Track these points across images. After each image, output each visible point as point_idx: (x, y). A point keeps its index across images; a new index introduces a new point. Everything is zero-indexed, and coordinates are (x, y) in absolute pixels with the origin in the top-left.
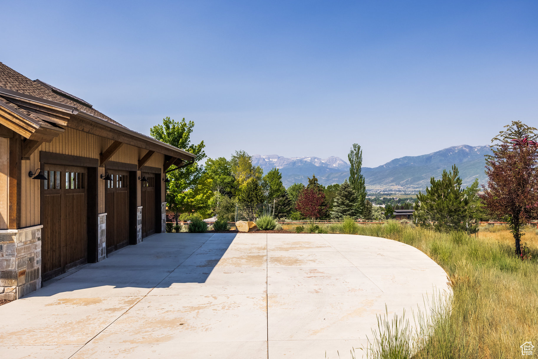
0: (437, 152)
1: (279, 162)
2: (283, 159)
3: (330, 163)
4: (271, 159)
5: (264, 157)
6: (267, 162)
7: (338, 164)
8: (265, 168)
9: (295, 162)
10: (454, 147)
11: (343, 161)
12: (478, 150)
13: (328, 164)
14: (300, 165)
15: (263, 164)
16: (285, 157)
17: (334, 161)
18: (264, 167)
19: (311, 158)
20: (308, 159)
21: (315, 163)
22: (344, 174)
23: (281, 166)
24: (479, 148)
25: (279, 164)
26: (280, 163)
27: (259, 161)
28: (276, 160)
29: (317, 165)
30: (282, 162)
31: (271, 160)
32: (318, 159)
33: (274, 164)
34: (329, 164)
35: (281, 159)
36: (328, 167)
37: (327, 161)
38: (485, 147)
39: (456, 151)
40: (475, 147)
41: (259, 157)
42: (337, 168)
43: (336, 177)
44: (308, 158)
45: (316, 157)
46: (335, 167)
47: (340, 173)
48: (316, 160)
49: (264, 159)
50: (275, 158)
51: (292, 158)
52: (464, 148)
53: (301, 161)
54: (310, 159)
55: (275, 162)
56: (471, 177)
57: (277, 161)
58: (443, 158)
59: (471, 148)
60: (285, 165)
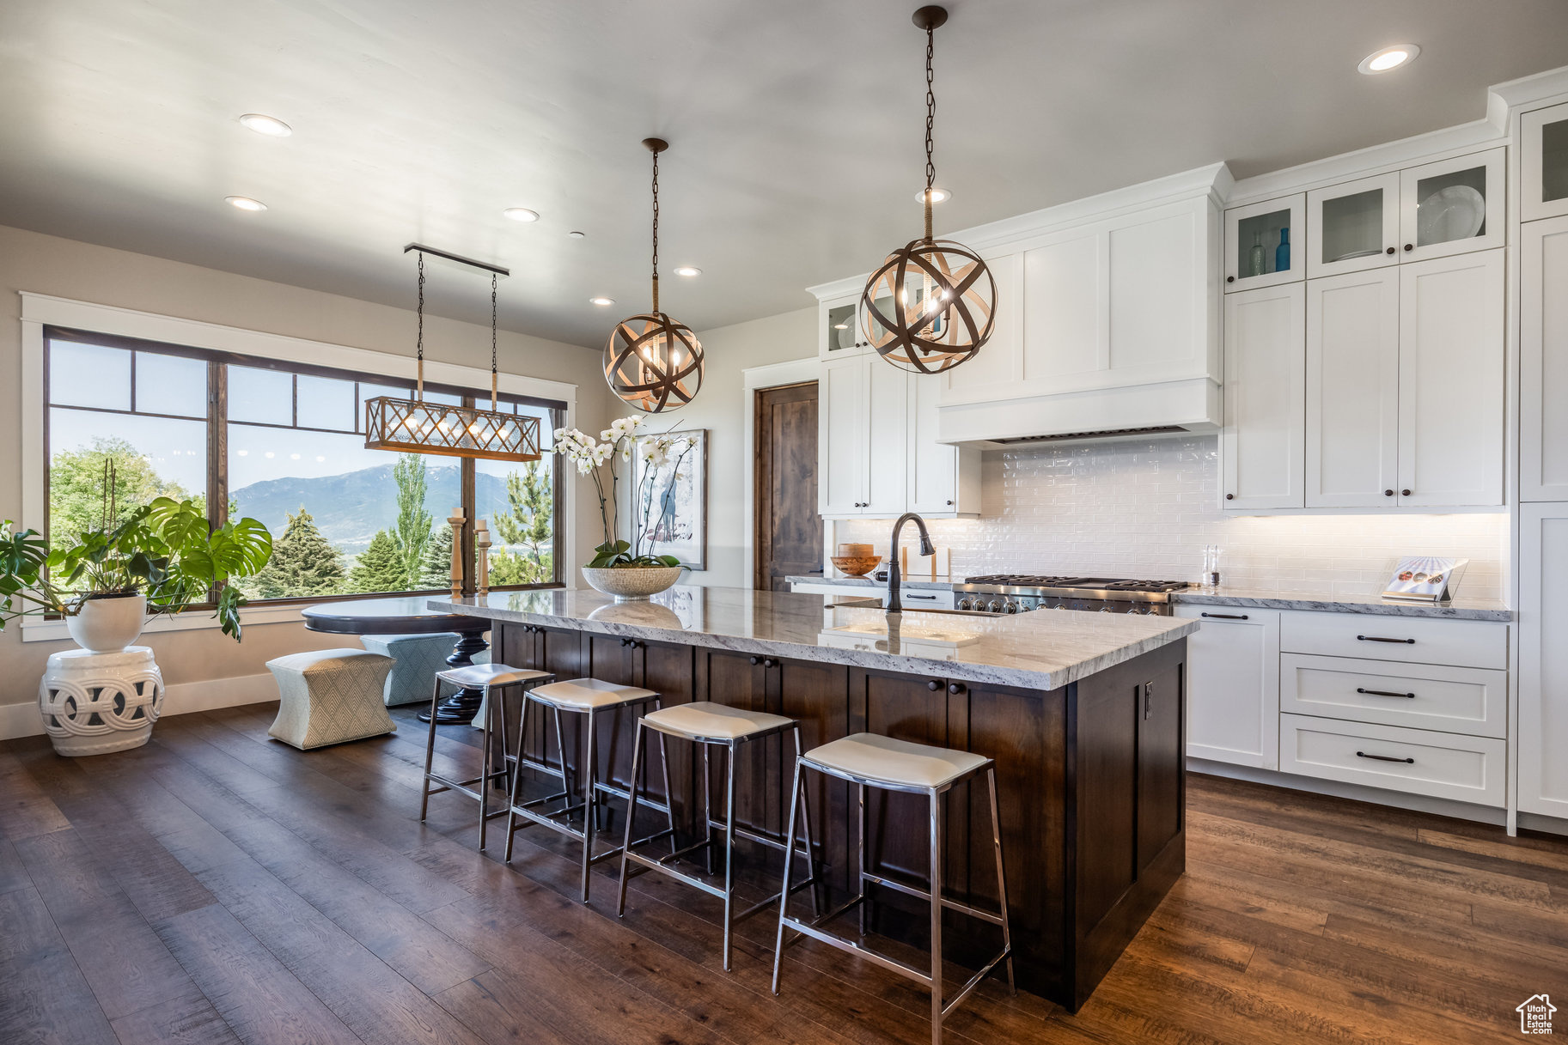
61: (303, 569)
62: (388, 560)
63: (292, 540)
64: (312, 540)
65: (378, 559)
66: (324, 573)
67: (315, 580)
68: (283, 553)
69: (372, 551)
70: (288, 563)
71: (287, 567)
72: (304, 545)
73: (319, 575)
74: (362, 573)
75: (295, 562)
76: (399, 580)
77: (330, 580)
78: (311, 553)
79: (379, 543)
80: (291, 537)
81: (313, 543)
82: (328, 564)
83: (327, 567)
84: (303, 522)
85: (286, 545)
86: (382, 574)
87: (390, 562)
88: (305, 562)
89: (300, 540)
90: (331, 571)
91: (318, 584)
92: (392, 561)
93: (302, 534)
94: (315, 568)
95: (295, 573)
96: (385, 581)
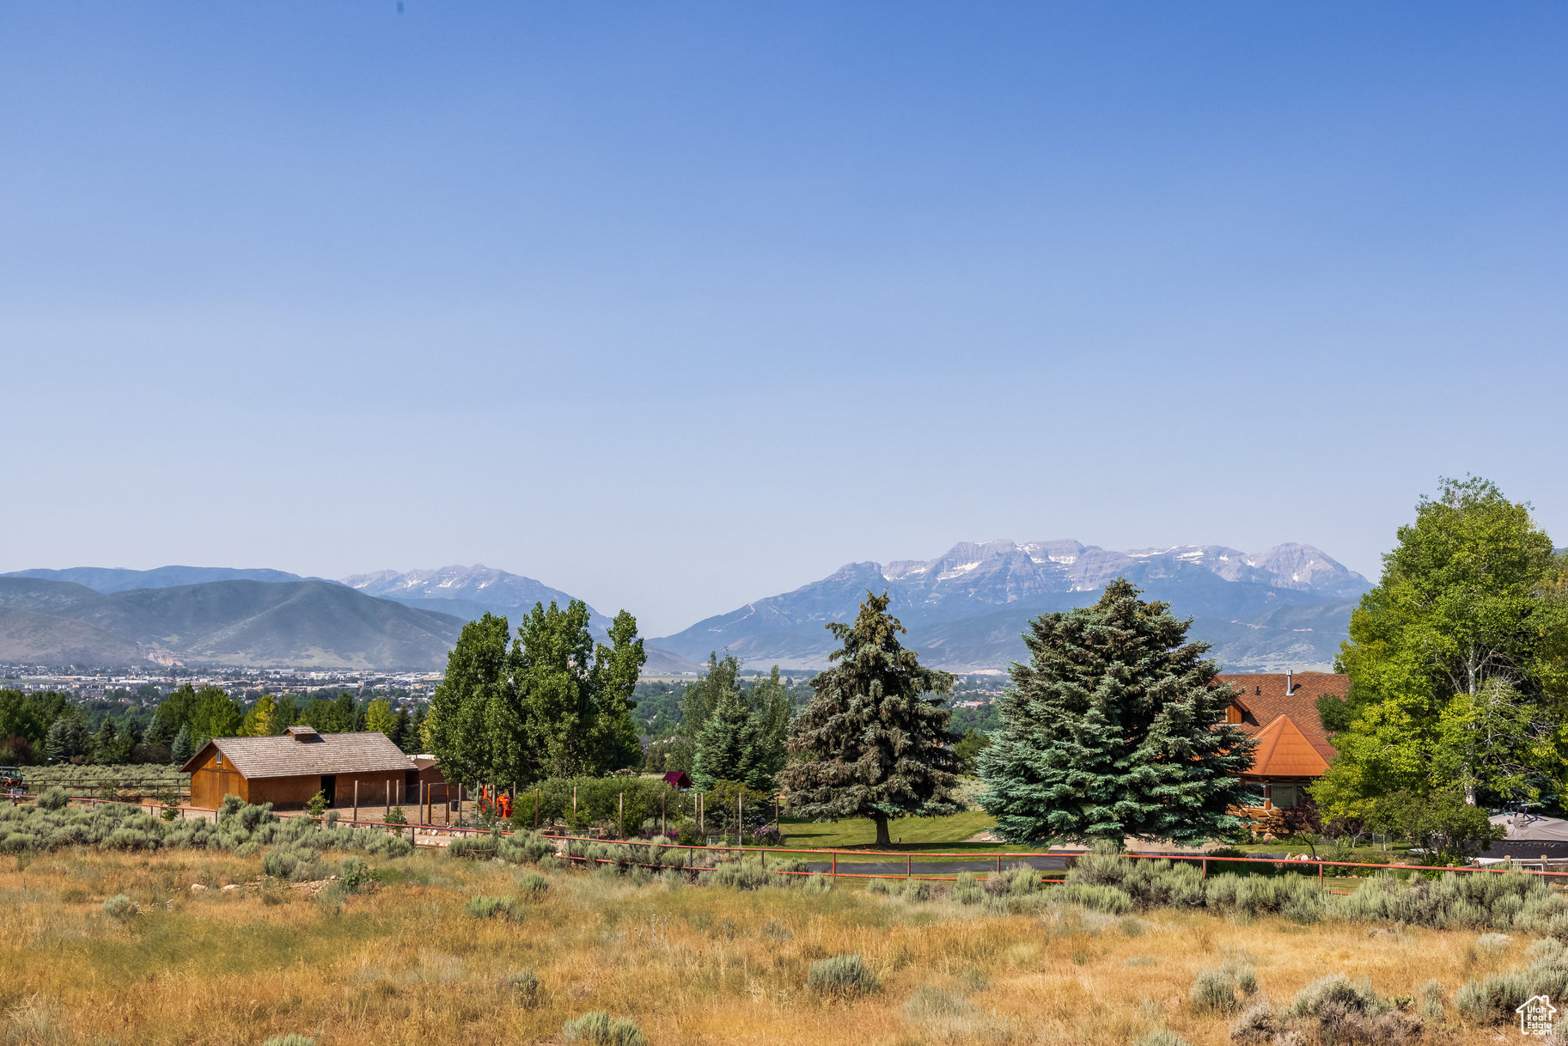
1: (1084, 567)
2: (1097, 555)
3: (1278, 568)
4: (1056, 554)
5: (1027, 549)
6: (1039, 566)
7: (1313, 571)
8: (1029, 589)
9: (1146, 565)
11: (1330, 561)
13: (1272, 575)
14: (1161, 576)
15: (1024, 573)
16: (1107, 548)
17: (1296, 562)
18: (1026, 584)
19: (1206, 552)
20: (1192, 554)
21: (1219, 569)
22: (1336, 611)
23: (1091, 580)
25: (1082, 574)
26: (1086, 570)
27: (1007, 563)
28: (1071, 560)
29: (1229, 576)
30: (1095, 566)
31: (1053, 559)
32: (1231, 554)
33: (1063, 572)
34: (1275, 571)
35: (1091, 556)
36: (1274, 585)
37: (1268, 561)
41: (1008, 549)
42: (1306, 589)
43: (1306, 623)
44: (1195, 550)
45: (1225, 549)
46: (1300, 584)
47: (1321, 609)
48: (1224, 558)
49: (1027, 557)
50: (1069, 552)
51: (1132, 551)
53: (1166, 561)
54: (1200, 553)
55: (1066, 565)
57: (1074, 565)
60: (1104, 577)
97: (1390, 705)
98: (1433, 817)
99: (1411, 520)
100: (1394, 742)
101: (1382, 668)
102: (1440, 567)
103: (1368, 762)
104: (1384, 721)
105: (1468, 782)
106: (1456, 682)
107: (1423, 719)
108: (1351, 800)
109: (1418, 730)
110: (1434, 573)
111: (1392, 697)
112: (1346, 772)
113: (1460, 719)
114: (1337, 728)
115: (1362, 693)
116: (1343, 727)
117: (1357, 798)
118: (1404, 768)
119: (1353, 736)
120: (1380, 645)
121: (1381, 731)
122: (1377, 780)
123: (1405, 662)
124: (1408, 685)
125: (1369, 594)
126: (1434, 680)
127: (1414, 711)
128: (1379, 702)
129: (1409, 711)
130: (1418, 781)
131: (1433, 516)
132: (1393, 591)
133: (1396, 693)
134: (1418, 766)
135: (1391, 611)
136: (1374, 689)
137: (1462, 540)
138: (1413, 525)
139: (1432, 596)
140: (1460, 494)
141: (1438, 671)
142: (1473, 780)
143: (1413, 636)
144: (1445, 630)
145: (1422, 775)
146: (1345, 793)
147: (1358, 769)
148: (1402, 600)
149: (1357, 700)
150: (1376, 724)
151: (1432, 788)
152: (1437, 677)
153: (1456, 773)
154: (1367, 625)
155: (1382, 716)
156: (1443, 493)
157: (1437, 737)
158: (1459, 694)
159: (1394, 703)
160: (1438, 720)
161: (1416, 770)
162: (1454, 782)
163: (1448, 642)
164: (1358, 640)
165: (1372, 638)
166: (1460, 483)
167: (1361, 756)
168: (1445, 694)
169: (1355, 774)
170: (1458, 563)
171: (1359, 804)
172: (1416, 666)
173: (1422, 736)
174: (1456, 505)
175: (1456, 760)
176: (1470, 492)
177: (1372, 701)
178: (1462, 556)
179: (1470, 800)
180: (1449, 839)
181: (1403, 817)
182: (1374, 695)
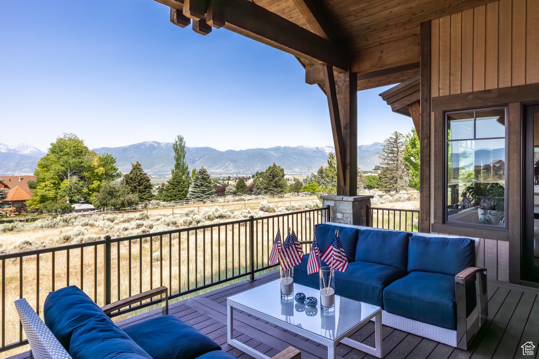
0: (132, 145)
7: (30, 151)
10: (146, 142)
11: (36, 148)
12: (164, 145)
13: (17, 151)
17: (25, 148)
24: (165, 144)
29: (3, 151)
32: (4, 145)
34: (19, 150)
36: (18, 154)
37: (16, 148)
38: (169, 143)
39: (148, 145)
40: (162, 143)
42: (28, 155)
43: (28, 164)
52: (153, 144)
56: (159, 165)
58: (137, 150)
59: (159, 143)
61: (138, 186)
62: (180, 183)
63: (133, 174)
64: (141, 174)
65: (177, 182)
66: (146, 188)
67: (142, 190)
68: (130, 179)
69: (173, 179)
70: (132, 183)
71: (132, 185)
72: (139, 176)
73: (145, 188)
74: (170, 188)
75: (135, 183)
76: (185, 190)
77: (148, 190)
78: (141, 180)
79: (176, 175)
80: (133, 173)
81: (142, 175)
82: (148, 184)
83: (147, 185)
84: (138, 166)
85: (131, 176)
86: (178, 188)
87: (181, 183)
88: (139, 183)
89: (137, 174)
90: (149, 186)
91: (144, 192)
92: (182, 183)
93: (138, 172)
94: (143, 185)
95: (135, 188)
96: (179, 191)
97: (47, 183)
98: (58, 205)
99: (54, 141)
100: (49, 191)
101: (45, 174)
102: (61, 152)
103: (41, 195)
104: (46, 186)
105: (67, 198)
106: (65, 177)
107: (56, 186)
108: (37, 204)
109: (55, 188)
110: (60, 153)
111: (48, 181)
112: (35, 198)
113: (65, 185)
114: (33, 188)
115: (40, 180)
116: (35, 188)
117: (38, 204)
118: (50, 196)
119: (37, 190)
120: (45, 169)
121: (45, 188)
122: (44, 199)
123: (52, 173)
124: (52, 178)
125: (43, 157)
126: (59, 177)
127: (54, 184)
128: (45, 182)
129: (52, 184)
130: (54, 199)
131: (60, 141)
132: (49, 157)
133: (49, 180)
134: (55, 196)
135: (49, 161)
136: (43, 179)
137: (67, 146)
138: (55, 143)
139: (59, 158)
140: (68, 136)
141: (60, 175)
142: (68, 197)
143: (54, 167)
144: (62, 166)
145: (56, 197)
146: (35, 203)
147: (39, 197)
148: (51, 159)
149: (39, 181)
150: (44, 187)
151: (58, 200)
152: (60, 176)
153: (64, 196)
154: (42, 165)
155: (46, 185)
156: (63, 136)
157: (59, 189)
158: (66, 180)
159: (49, 182)
160: (60, 185)
161: (54, 196)
162: (64, 198)
163: (63, 168)
164: (39, 168)
165: (43, 167)
166: (68, 134)
167: (39, 194)
168: (62, 180)
169: (38, 198)
170: (66, 151)
171: (39, 205)
172: (55, 174)
173: (56, 189)
174: (67, 139)
175: (64, 194)
176: (70, 136)
177: (43, 182)
178: (67, 150)
179: (68, 202)
180: (62, 211)
181: (50, 207)
182: (44, 180)
